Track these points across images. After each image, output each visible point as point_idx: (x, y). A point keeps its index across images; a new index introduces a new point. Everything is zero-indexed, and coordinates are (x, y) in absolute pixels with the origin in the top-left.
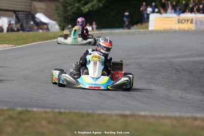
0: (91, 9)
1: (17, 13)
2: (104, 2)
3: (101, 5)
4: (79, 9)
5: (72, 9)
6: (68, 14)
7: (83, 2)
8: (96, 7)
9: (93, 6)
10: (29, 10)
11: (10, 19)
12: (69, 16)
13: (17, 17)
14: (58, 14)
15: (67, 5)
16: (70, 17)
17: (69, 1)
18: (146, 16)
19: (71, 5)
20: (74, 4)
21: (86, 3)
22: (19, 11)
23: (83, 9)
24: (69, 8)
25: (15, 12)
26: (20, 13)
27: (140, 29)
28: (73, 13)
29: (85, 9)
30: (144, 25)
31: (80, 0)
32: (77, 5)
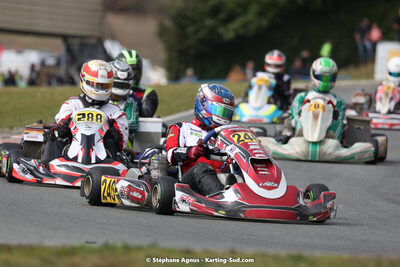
0: (241, 32)
2: (270, 15)
3: (264, 22)
4: (213, 31)
5: (196, 32)
6: (191, 41)
7: (222, 16)
8: (253, 28)
9: (245, 25)
10: (97, 34)
11: (44, 55)
12: (189, 48)
13: (69, 50)
15: (186, 22)
19: (194, 21)
20: (202, 20)
21: (230, 19)
22: (73, 36)
23: (222, 30)
24: (191, 29)
25: (65, 38)
27: (359, 77)
28: (201, 41)
29: (229, 32)
30: (363, 70)
31: (215, 11)
32: (209, 22)
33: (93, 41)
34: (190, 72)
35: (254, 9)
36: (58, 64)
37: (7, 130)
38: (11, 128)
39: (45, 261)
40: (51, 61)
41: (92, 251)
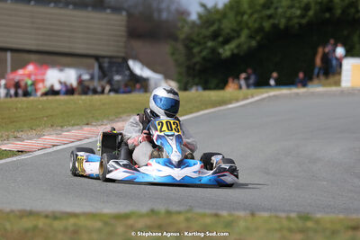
0: (236, 51)
1: (101, 60)
2: (258, 38)
3: (254, 43)
4: (213, 51)
5: (201, 52)
6: (197, 59)
7: (221, 39)
8: (245, 47)
9: (239, 46)
10: (123, 55)
11: (81, 72)
12: (195, 64)
13: (101, 67)
14: (176, 61)
15: (192, 44)
16: (197, 67)
17: (195, 38)
18: (334, 62)
19: (199, 44)
20: (205, 43)
21: (227, 41)
22: (104, 57)
23: (221, 51)
24: (196, 50)
25: (97, 58)
26: (106, 60)
27: (330, 85)
28: (204, 59)
29: (226, 51)
30: (332, 79)
31: (215, 36)
32: (210, 44)
33: (120, 60)
35: (245, 33)
36: (92, 78)
37: (59, 128)
38: (62, 127)
39: (106, 223)
40: (86, 77)
41: (141, 216)
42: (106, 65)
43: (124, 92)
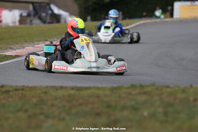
12: (89, 6)
16: (91, 8)
34: (89, 18)
40: (25, 14)
42: (38, 8)
43: (49, 23)
